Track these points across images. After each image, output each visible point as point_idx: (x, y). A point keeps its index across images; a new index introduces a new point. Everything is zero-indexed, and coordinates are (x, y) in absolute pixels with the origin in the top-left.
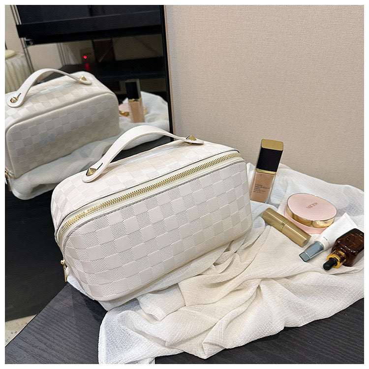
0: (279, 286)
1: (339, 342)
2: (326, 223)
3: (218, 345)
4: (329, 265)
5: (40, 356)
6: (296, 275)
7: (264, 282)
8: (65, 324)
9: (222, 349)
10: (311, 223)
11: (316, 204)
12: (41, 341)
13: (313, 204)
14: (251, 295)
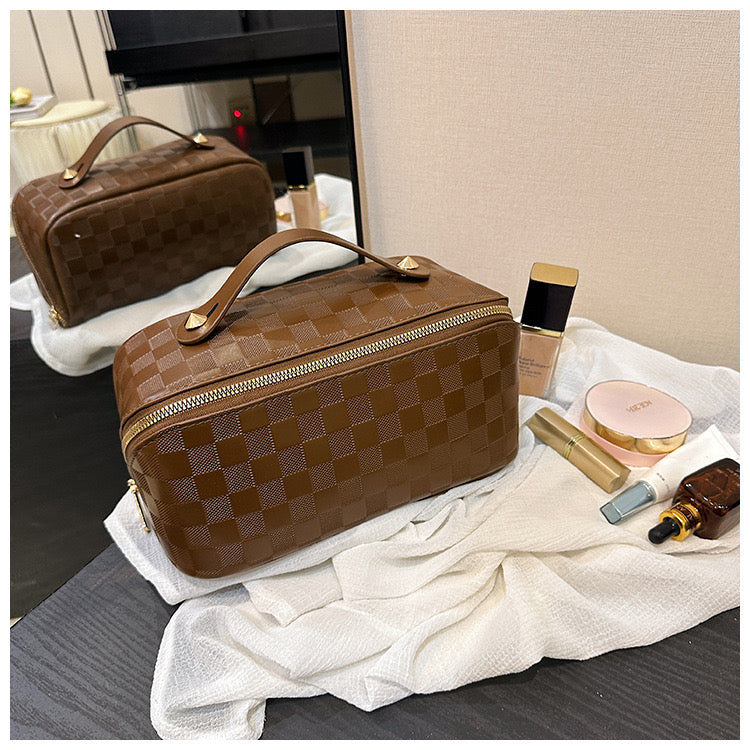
0: (542, 570)
1: (666, 700)
2: (664, 444)
3: (399, 685)
4: (662, 534)
5: (41, 677)
6: (586, 549)
7: (511, 559)
8: (101, 618)
9: (407, 695)
10: (633, 444)
11: (649, 403)
12: (48, 648)
13: (642, 404)
14: (481, 584)
